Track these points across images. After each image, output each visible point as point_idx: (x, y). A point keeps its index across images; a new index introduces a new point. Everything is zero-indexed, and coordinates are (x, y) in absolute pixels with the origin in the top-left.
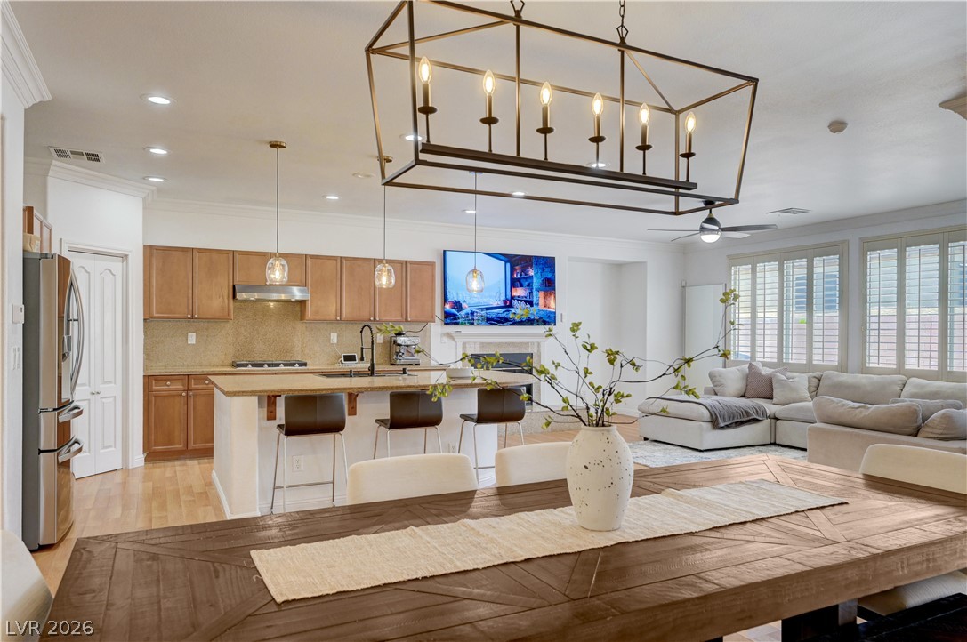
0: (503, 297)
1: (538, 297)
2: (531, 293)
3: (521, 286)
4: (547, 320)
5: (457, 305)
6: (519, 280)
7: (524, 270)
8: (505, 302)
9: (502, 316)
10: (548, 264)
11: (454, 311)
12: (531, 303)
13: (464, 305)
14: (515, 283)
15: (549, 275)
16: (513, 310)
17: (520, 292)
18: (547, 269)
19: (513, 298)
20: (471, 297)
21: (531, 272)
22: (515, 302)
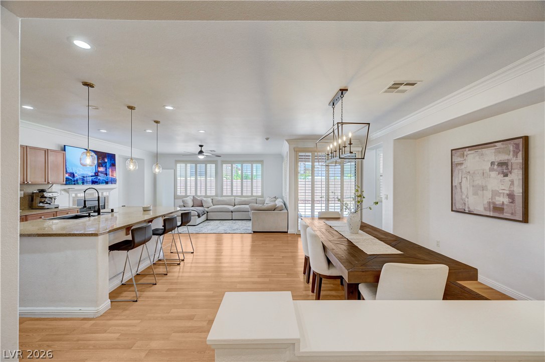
0: (94, 171)
1: (109, 171)
2: (106, 170)
3: (102, 166)
4: (113, 181)
5: (73, 175)
6: (101, 163)
7: (103, 159)
8: (95, 173)
9: (94, 180)
10: (112, 157)
11: (70, 178)
12: (106, 174)
13: (75, 175)
14: (99, 165)
15: (113, 162)
16: (99, 178)
17: (101, 169)
18: (112, 159)
19: (99, 172)
20: (79, 170)
21: (106, 160)
22: (100, 174)
